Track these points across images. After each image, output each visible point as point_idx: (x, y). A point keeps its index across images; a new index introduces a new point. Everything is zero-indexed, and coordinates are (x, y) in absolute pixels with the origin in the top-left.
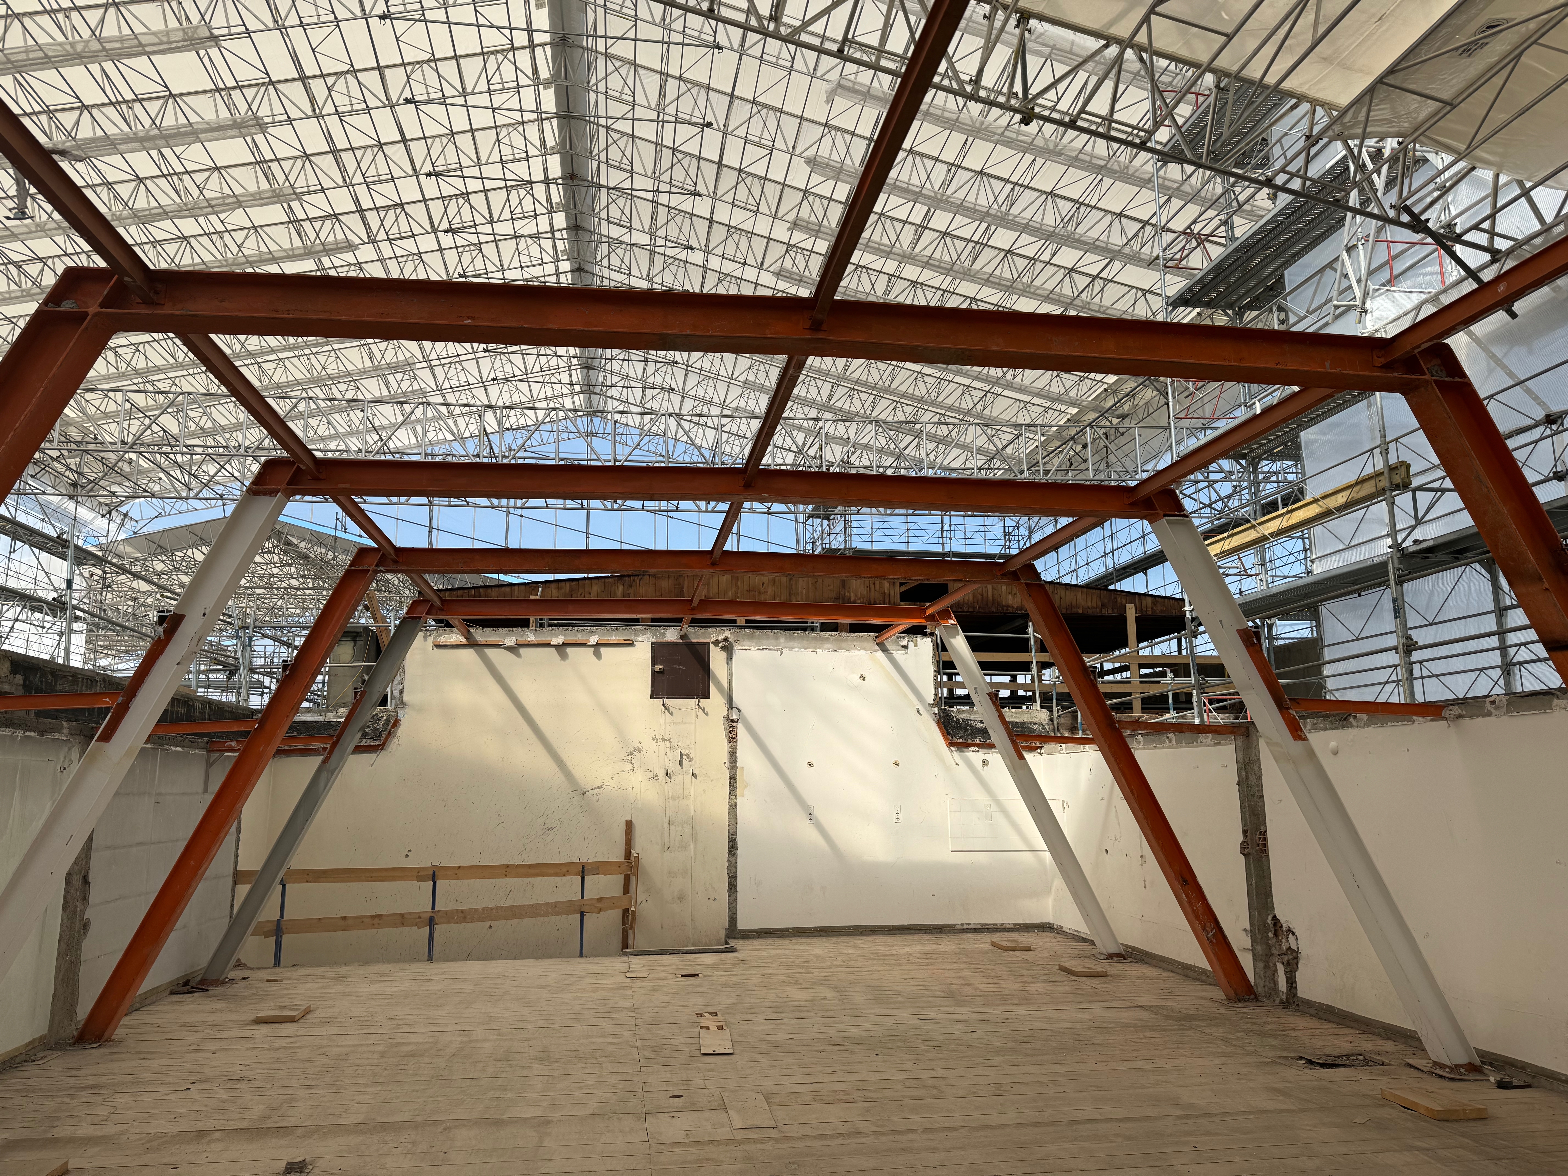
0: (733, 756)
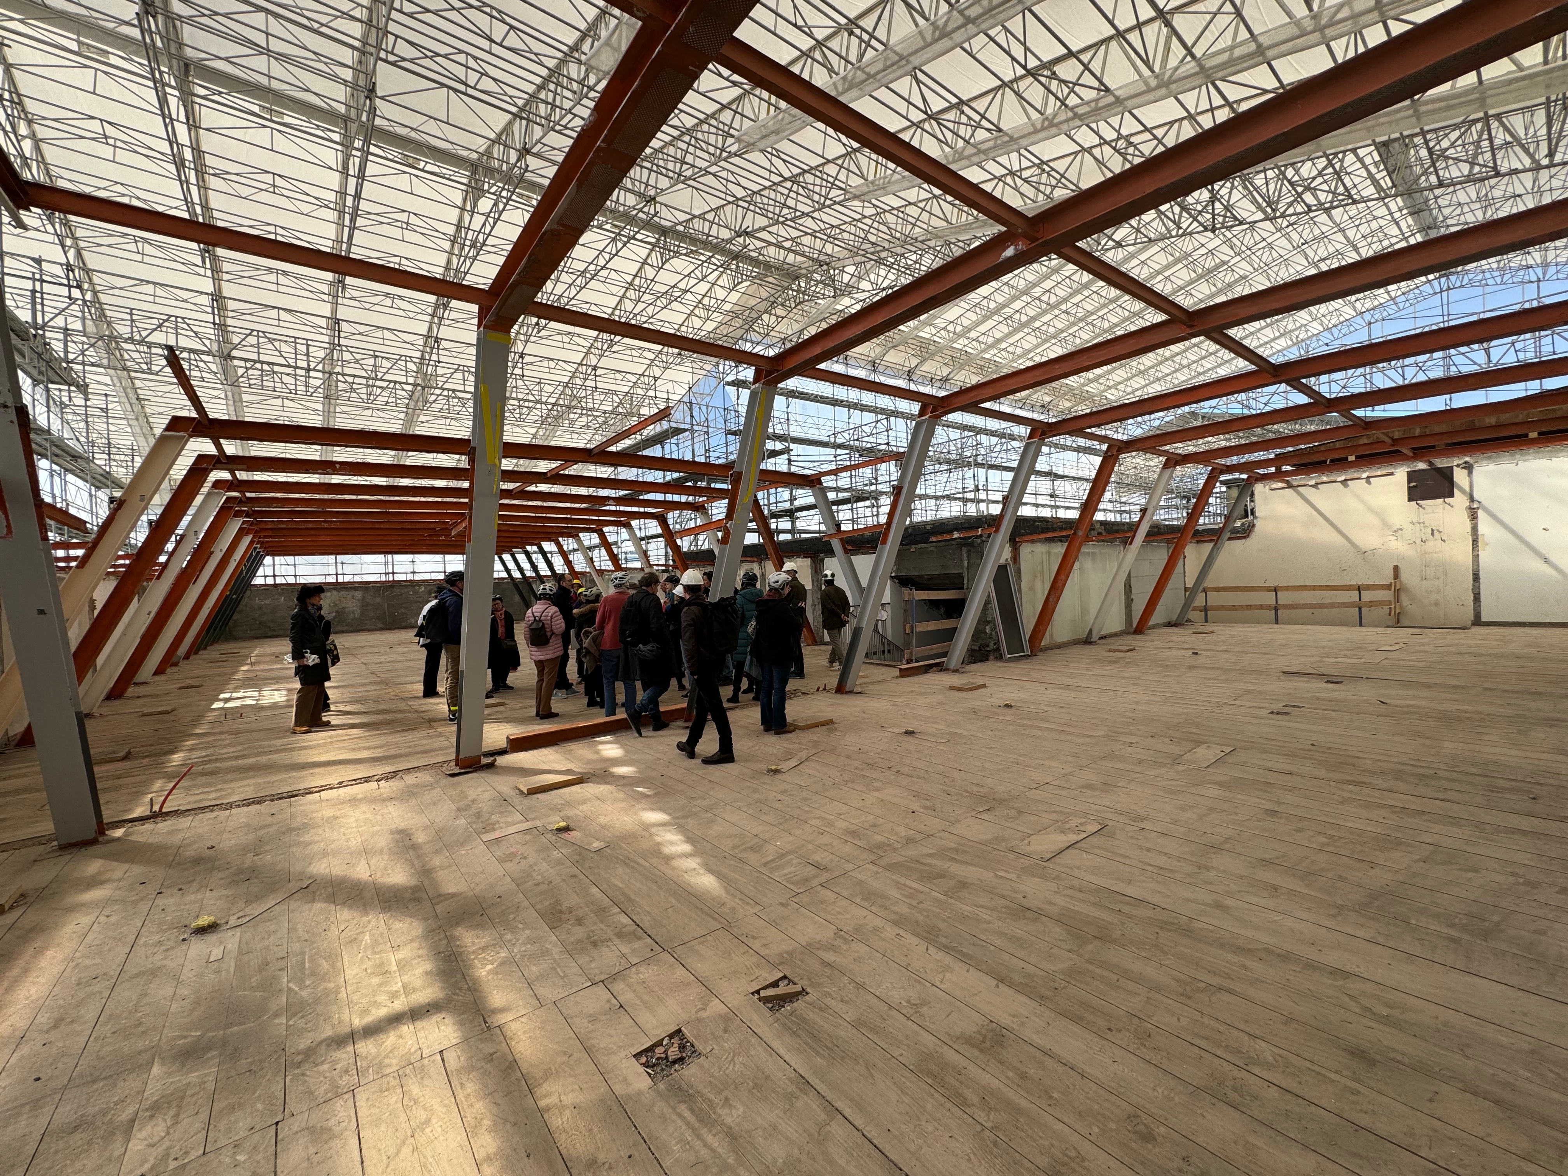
0: (1475, 529)
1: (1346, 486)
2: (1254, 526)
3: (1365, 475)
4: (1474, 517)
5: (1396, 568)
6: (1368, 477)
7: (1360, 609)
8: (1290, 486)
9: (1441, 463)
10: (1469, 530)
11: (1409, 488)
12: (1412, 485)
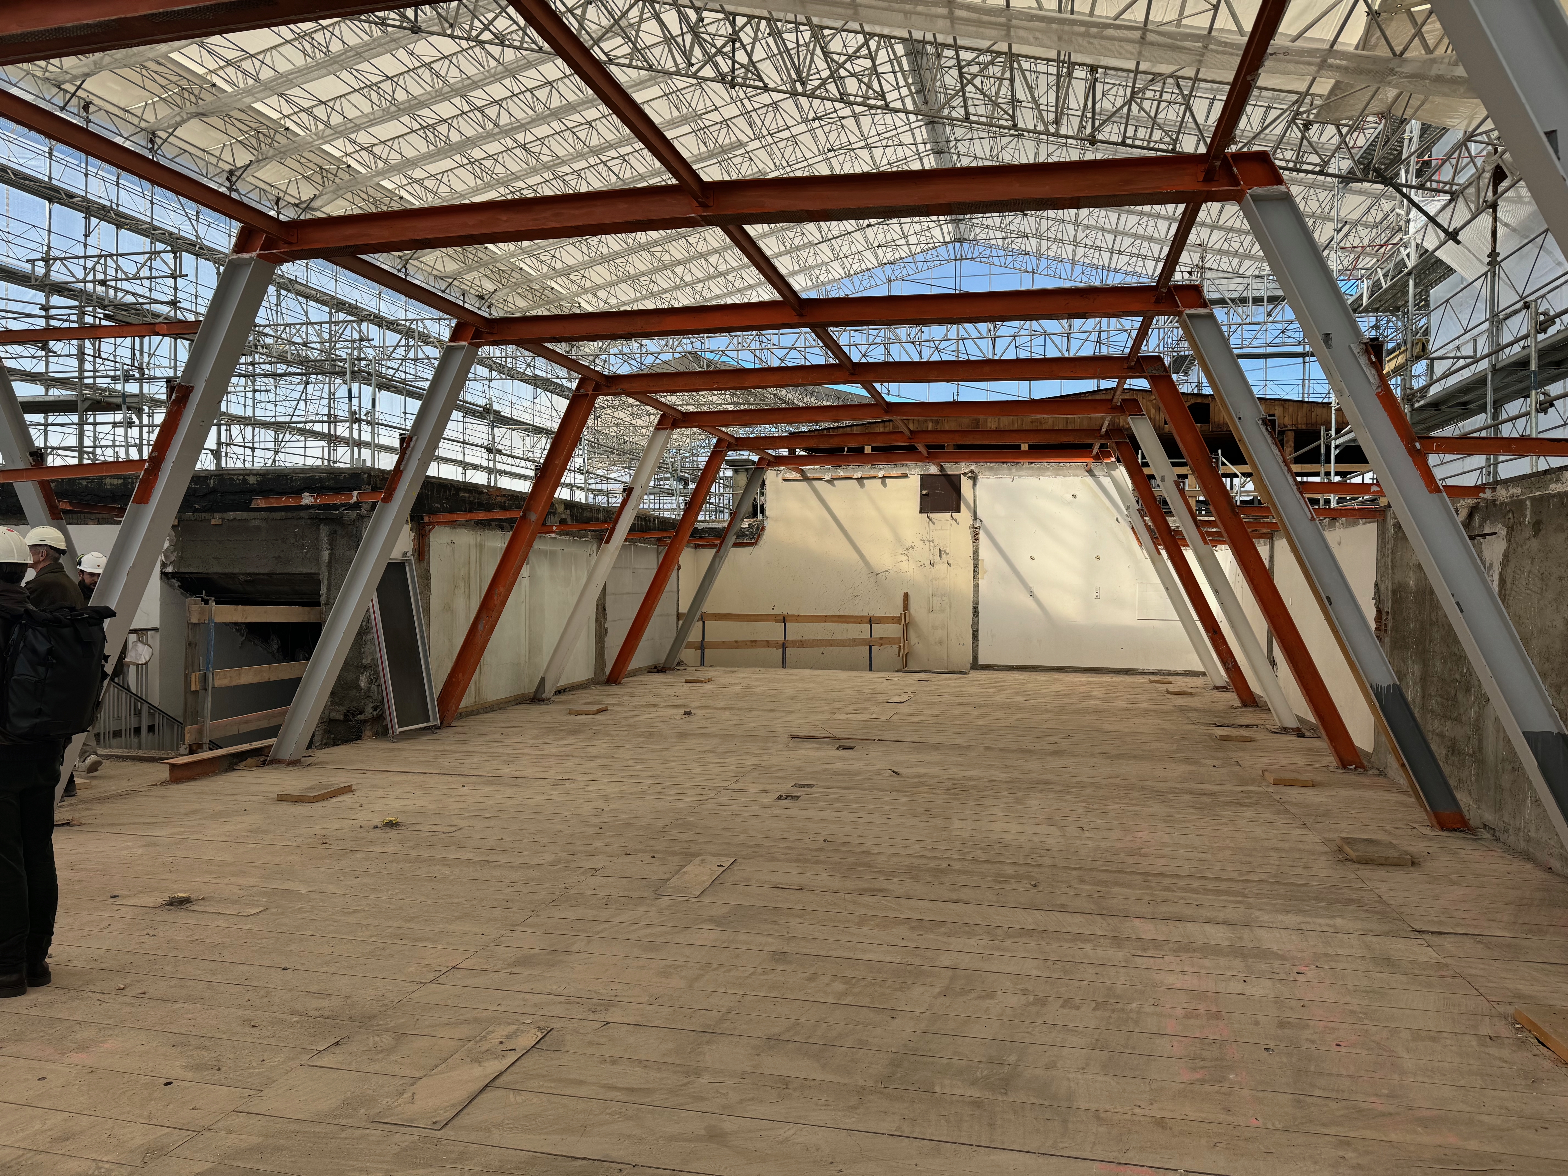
0: (976, 552)
1: (862, 486)
2: (763, 529)
3: (881, 475)
4: (976, 539)
5: (906, 596)
6: (884, 477)
7: (871, 647)
8: (805, 478)
9: (952, 469)
10: (971, 554)
11: (922, 496)
12: (924, 492)
